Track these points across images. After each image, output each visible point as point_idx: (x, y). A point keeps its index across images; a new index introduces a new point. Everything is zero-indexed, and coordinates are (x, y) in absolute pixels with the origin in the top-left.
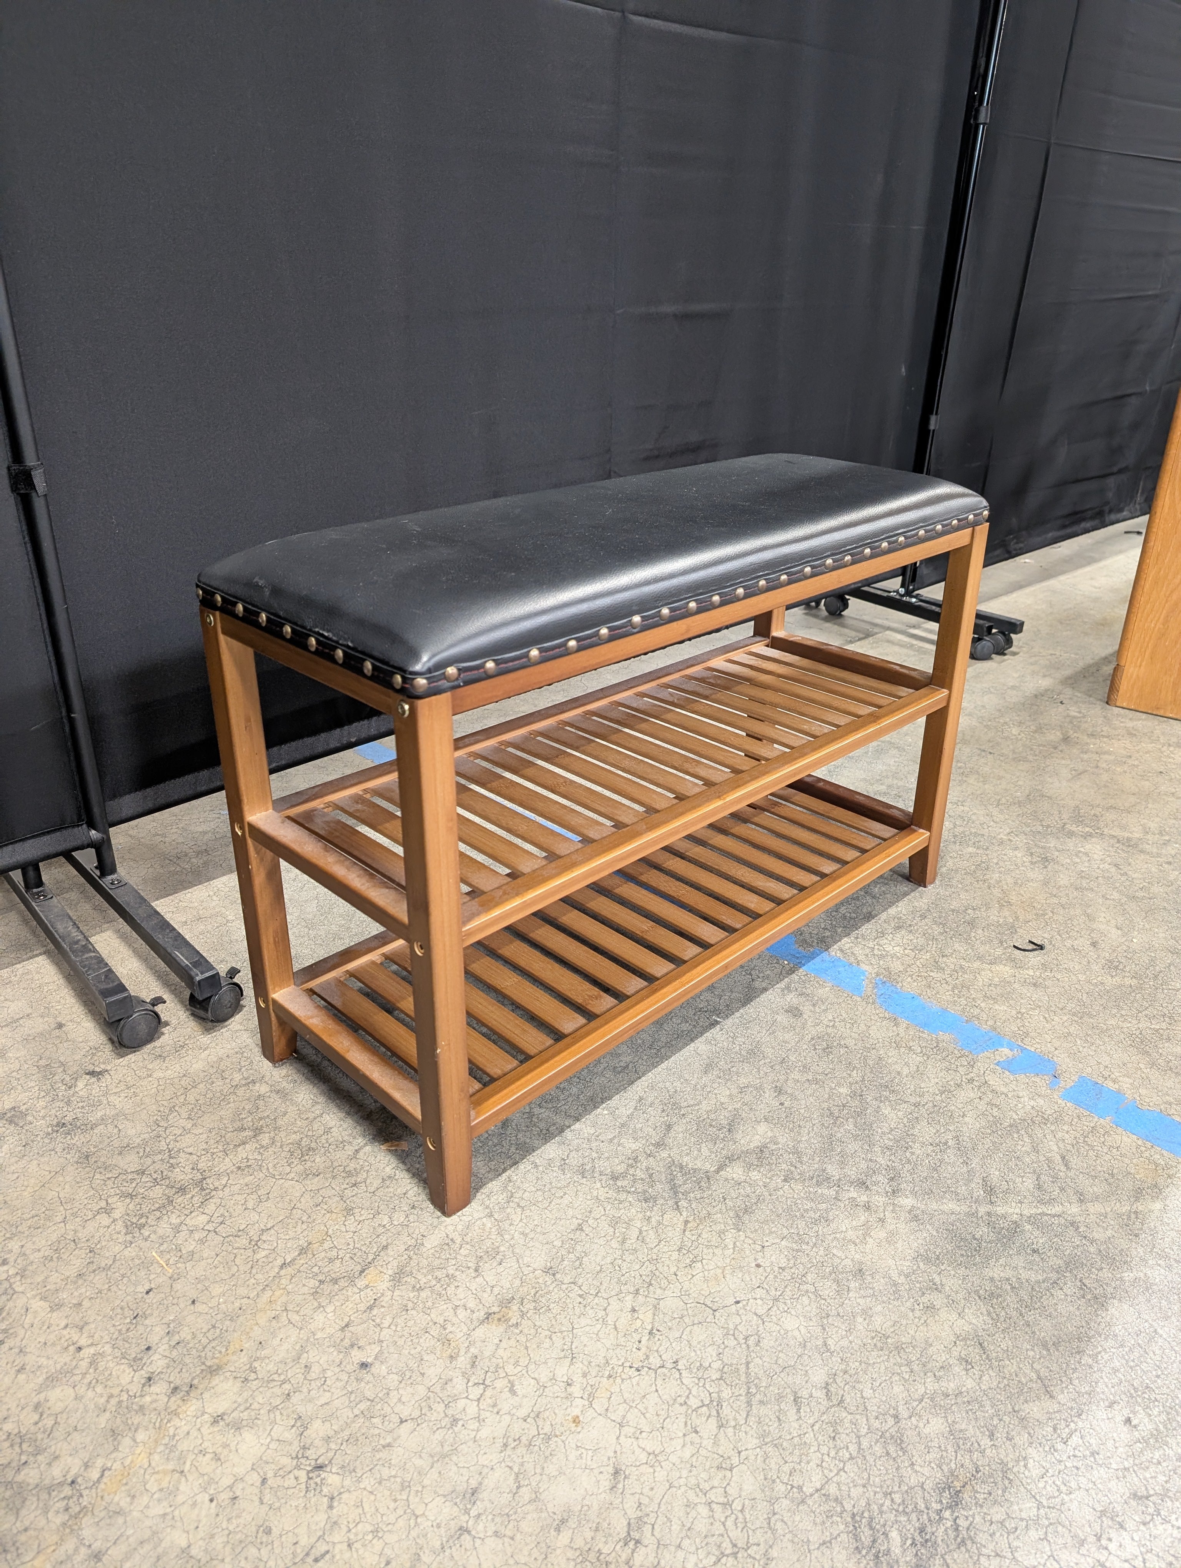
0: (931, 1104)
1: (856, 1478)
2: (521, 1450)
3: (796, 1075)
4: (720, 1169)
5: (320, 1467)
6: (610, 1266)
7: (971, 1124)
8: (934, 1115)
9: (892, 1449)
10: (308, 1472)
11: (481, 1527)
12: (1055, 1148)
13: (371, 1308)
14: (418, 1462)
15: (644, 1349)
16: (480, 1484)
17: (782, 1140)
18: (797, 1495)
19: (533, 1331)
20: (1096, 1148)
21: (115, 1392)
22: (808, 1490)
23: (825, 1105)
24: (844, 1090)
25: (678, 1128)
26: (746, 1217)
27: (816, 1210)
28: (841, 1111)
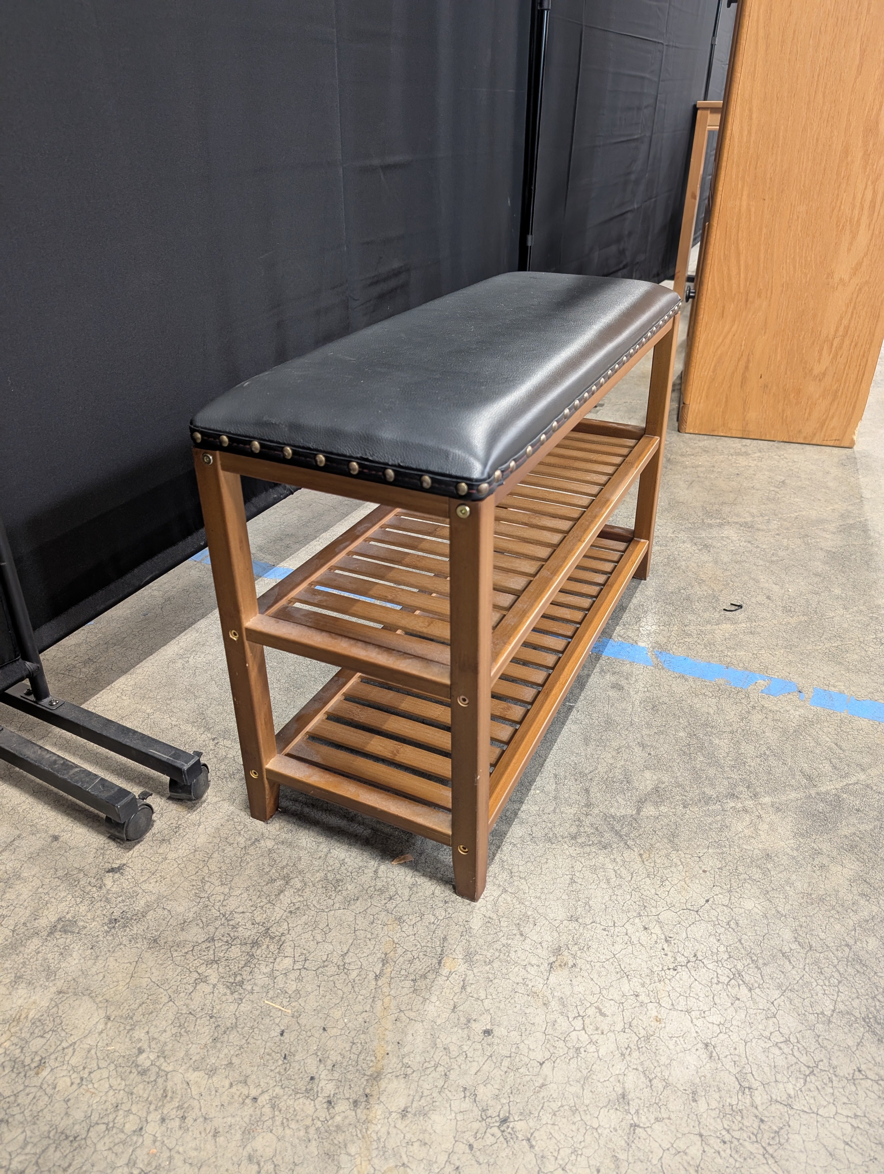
0: (740, 730)
1: (850, 994)
2: (635, 1054)
3: (645, 732)
4: (639, 811)
5: (505, 1121)
6: (611, 902)
7: (772, 737)
8: (746, 737)
9: (858, 967)
10: (499, 1127)
11: (643, 1119)
12: (828, 739)
13: (464, 987)
14: (573, 1089)
15: (670, 954)
16: (624, 1088)
17: (665, 779)
18: (823, 1019)
19: (588, 966)
20: (850, 733)
21: (308, 1122)
22: (828, 1013)
23: (677, 747)
24: (682, 734)
25: (594, 790)
26: (676, 840)
27: (716, 822)
28: (689, 749)
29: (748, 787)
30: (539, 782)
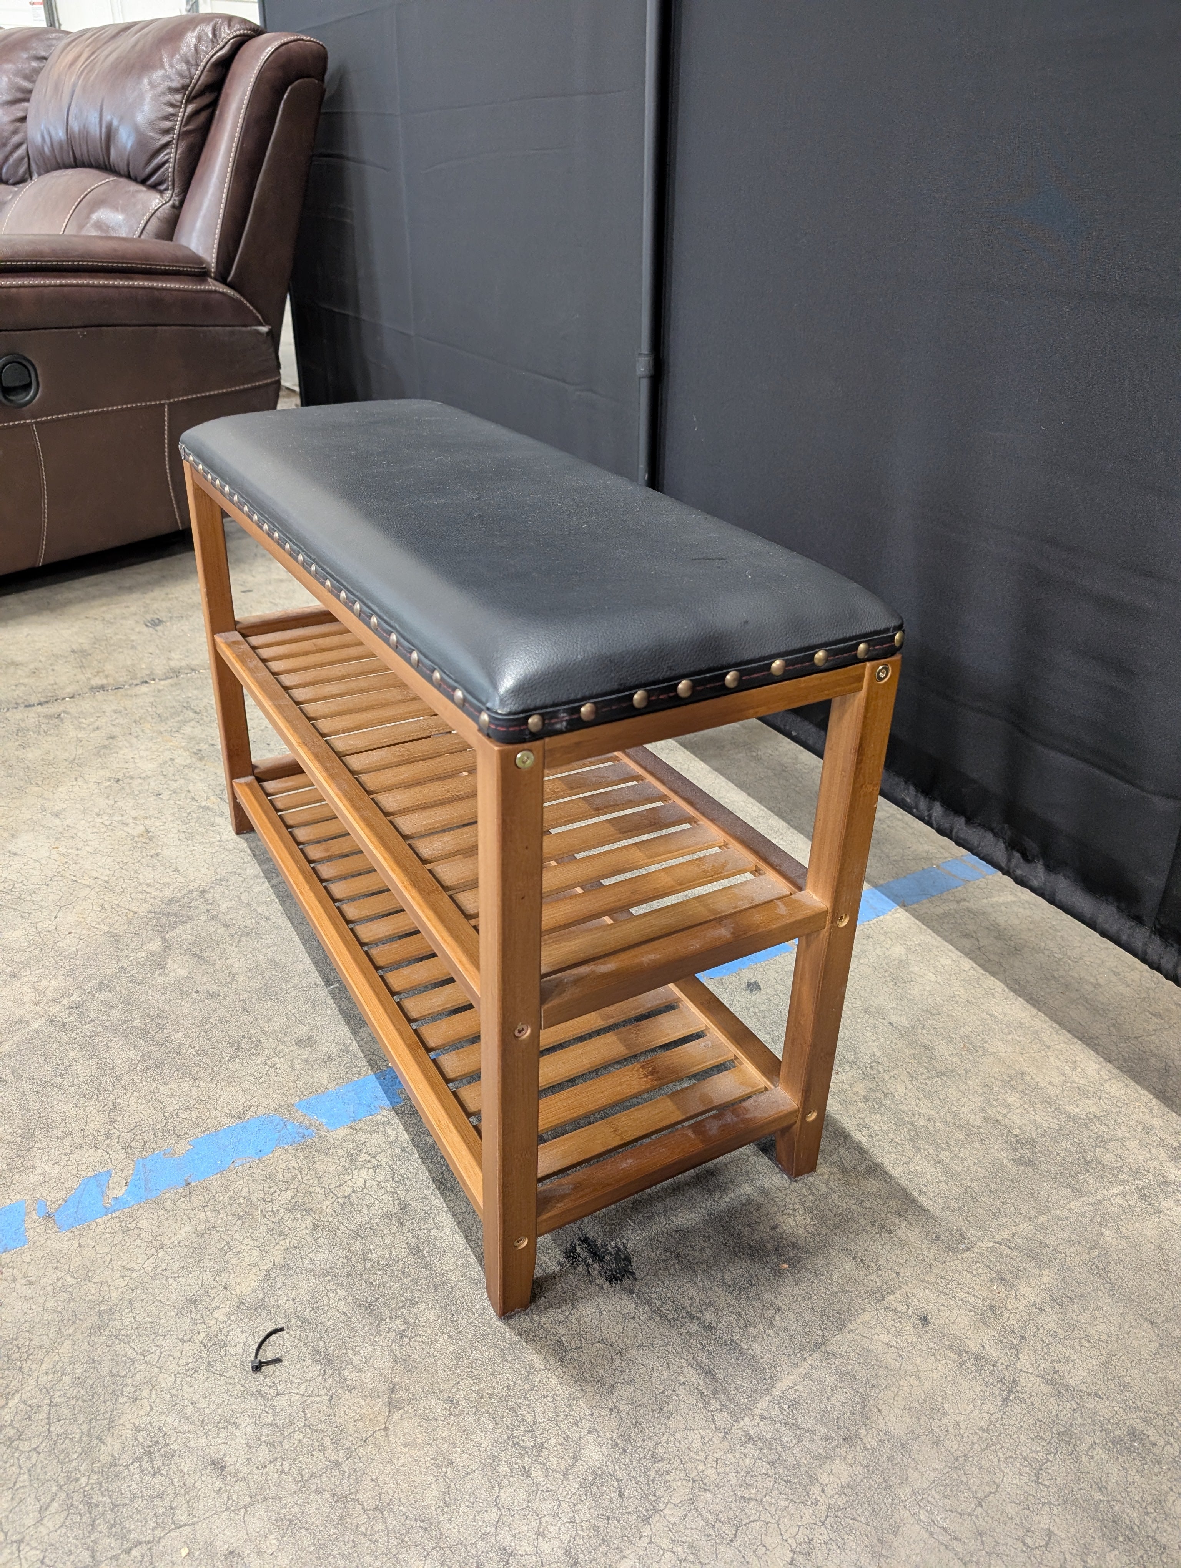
0: (110, 1088)
3: (222, 1011)
4: (164, 940)
7: (62, 1106)
8: (97, 1084)
17: (161, 979)
19: (124, 845)
23: (173, 1017)
24: (179, 1035)
25: (221, 930)
26: (112, 939)
27: (81, 973)
28: (158, 1025)
29: (64, 1025)
30: (277, 905)
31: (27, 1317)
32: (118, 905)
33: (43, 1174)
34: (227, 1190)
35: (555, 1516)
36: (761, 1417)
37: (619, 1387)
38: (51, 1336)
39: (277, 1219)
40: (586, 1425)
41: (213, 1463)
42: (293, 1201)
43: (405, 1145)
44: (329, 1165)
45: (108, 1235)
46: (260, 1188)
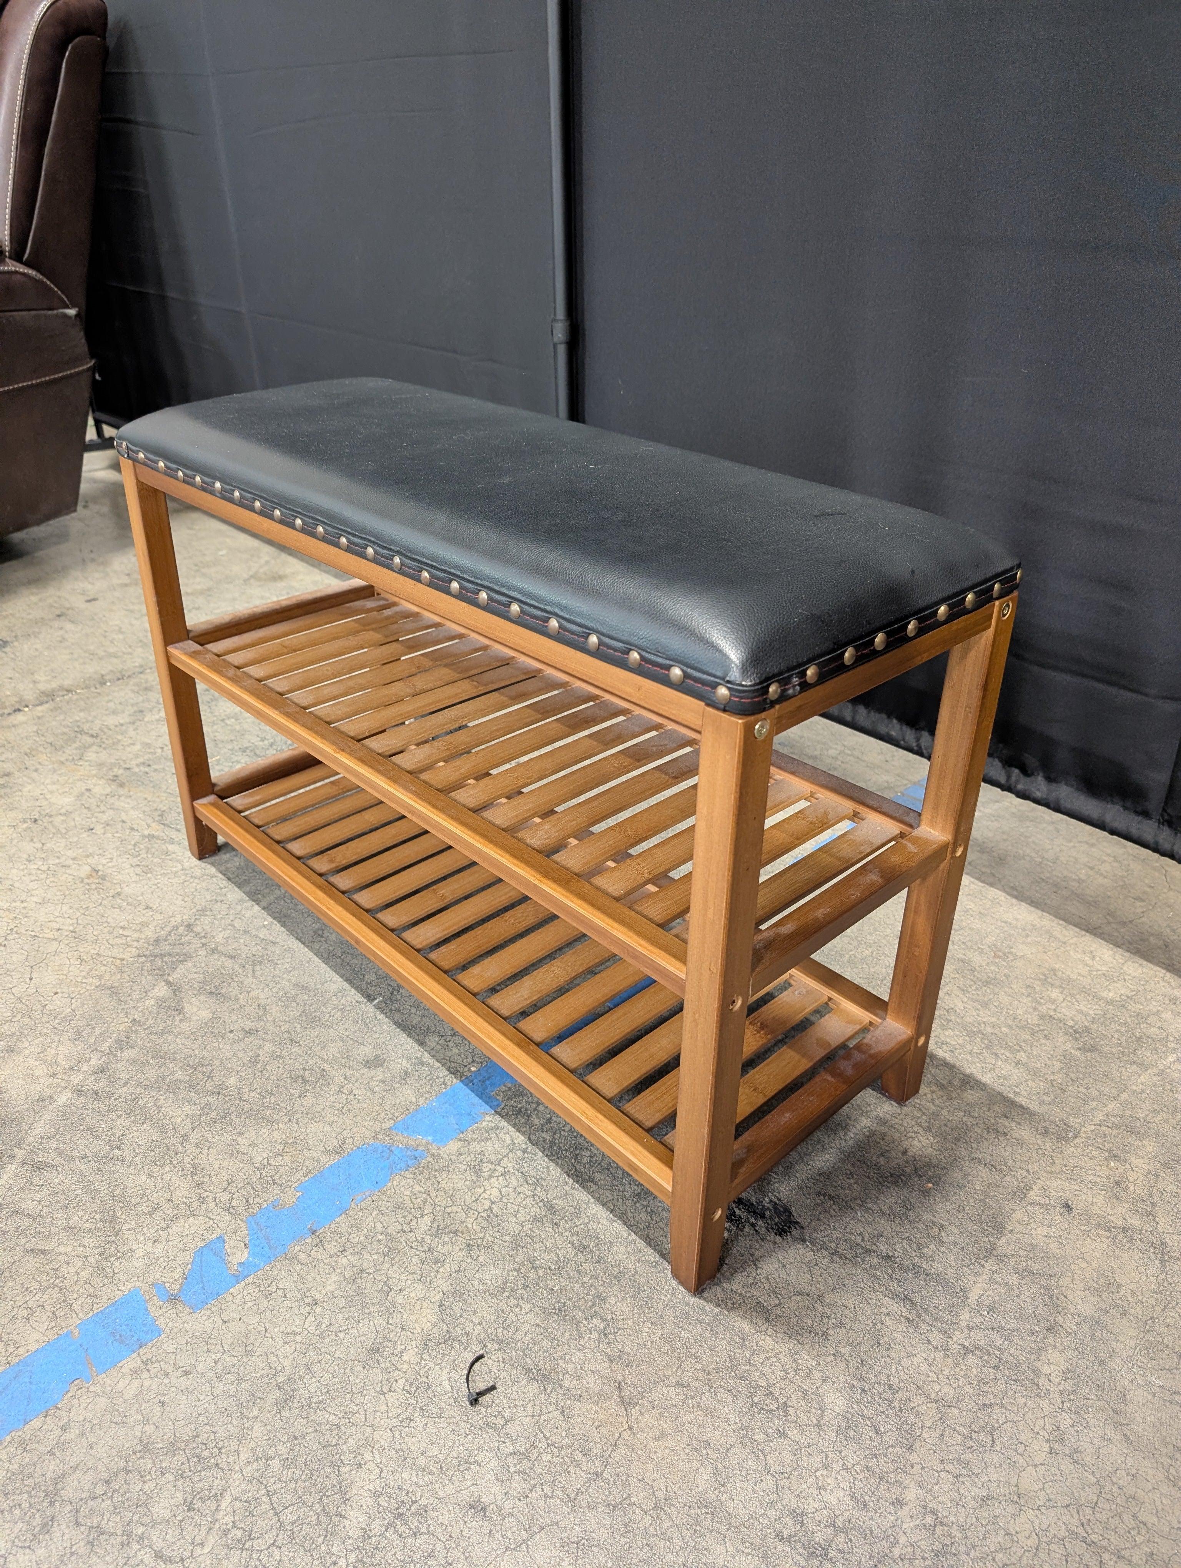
0: (180, 1149)
3: (268, 1047)
4: (168, 983)
7: (134, 1179)
12: (62, 1249)
17: (183, 1025)
19: (73, 888)
20: (40, 1294)
23: (217, 1063)
24: (233, 1080)
25: (229, 963)
26: (108, 992)
27: (89, 1036)
28: (204, 1074)
29: (96, 1093)
30: (277, 926)
31: (200, 1410)
32: (98, 954)
33: (147, 1255)
34: (359, 1229)
35: (826, 1467)
36: (970, 1328)
37: (831, 1331)
38: (235, 1422)
39: (426, 1248)
40: (817, 1375)
41: (471, 1507)
42: (435, 1225)
43: (524, 1146)
44: (454, 1181)
45: (250, 1304)
46: (394, 1220)
